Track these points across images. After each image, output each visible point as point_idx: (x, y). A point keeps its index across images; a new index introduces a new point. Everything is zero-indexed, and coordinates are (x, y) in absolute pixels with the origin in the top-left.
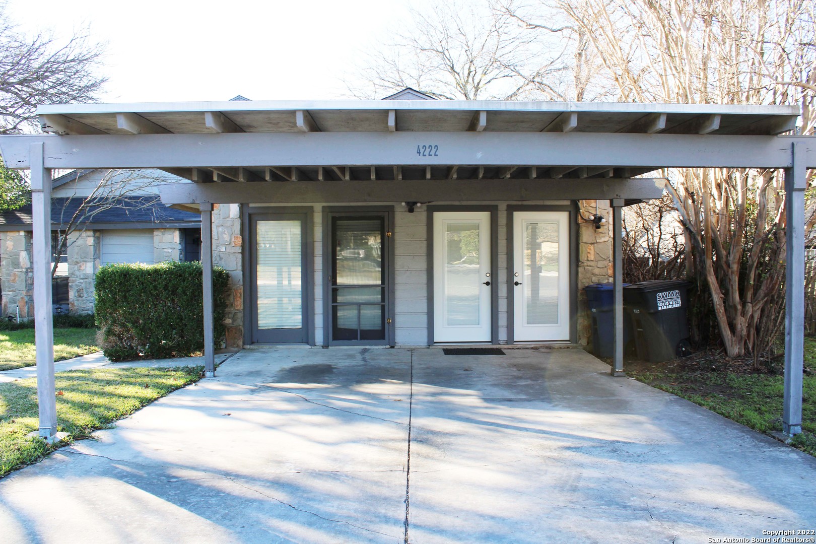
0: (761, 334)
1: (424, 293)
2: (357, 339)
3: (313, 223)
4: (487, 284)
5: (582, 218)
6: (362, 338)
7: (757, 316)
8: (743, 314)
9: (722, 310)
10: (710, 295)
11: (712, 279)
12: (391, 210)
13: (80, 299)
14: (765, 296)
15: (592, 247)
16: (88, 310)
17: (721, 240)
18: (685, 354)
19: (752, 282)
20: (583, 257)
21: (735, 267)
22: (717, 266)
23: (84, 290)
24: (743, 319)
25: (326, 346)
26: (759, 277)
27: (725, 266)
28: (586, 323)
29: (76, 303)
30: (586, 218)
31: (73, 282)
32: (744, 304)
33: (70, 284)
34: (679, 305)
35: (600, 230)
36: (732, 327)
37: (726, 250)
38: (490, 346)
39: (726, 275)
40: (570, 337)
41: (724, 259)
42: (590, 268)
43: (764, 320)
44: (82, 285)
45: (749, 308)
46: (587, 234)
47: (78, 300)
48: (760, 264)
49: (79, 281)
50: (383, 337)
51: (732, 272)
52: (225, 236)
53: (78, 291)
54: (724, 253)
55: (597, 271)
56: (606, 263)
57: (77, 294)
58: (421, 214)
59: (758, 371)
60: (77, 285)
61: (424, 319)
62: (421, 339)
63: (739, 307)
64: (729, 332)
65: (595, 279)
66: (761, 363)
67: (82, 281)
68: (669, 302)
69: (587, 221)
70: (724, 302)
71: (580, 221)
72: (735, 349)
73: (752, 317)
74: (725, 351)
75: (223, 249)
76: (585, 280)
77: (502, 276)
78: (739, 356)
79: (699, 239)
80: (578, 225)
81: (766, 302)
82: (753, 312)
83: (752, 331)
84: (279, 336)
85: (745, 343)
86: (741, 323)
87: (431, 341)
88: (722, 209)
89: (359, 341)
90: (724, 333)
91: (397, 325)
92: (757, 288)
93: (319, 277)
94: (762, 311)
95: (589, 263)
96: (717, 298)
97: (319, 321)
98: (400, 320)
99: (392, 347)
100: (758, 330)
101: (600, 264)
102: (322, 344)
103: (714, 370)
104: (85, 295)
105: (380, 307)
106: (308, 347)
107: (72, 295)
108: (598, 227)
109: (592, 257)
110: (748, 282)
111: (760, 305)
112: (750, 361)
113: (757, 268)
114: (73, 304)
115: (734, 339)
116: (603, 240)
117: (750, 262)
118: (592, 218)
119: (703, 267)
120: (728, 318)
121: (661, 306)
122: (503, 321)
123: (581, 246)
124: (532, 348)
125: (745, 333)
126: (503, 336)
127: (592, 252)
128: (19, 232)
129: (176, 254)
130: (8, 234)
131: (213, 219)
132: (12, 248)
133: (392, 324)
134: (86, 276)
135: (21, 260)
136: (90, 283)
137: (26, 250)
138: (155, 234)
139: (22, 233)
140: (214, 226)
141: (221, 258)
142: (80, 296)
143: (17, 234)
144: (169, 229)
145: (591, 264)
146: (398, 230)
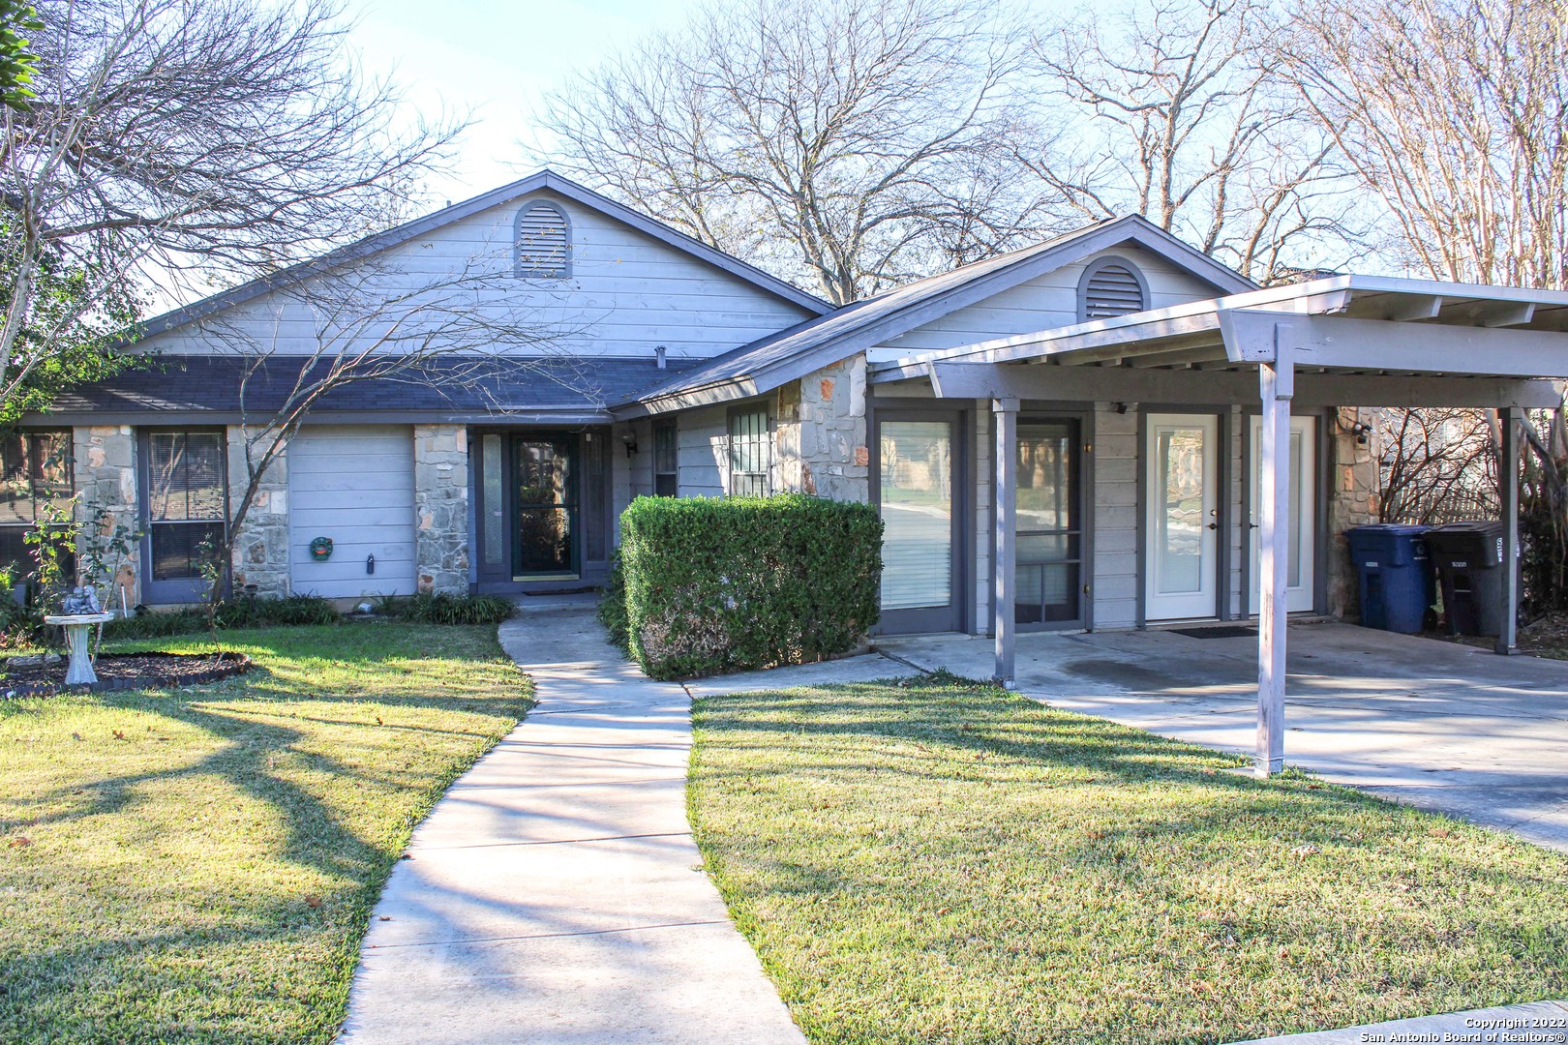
1: (1133, 544)
2: (1040, 620)
3: (974, 428)
4: (1212, 527)
5: (1340, 426)
6: (1049, 618)
12: (1088, 407)
13: (257, 565)
15: (1350, 470)
16: (275, 588)
18: (1525, 623)
20: (1339, 486)
23: (266, 549)
25: (992, 634)
28: (1341, 584)
29: (247, 575)
30: (1345, 426)
31: (242, 531)
33: (235, 536)
35: (1362, 446)
38: (1217, 623)
40: (1315, 605)
42: (1348, 502)
44: (262, 538)
46: (1344, 451)
47: (252, 569)
49: (253, 530)
50: (1076, 616)
52: (841, 448)
53: (252, 550)
55: (1356, 506)
56: (1366, 494)
57: (249, 557)
58: (1131, 418)
60: (250, 539)
61: (1133, 586)
62: (1128, 619)
65: (1354, 519)
67: (261, 529)
69: (1344, 431)
71: (1337, 431)
75: (839, 471)
76: (1341, 522)
77: (1235, 517)
80: (1331, 437)
84: (919, 620)
87: (1141, 623)
89: (1044, 624)
91: (1096, 595)
93: (982, 519)
95: (1348, 495)
97: (982, 592)
98: (1101, 588)
99: (1089, 631)
101: (1361, 496)
102: (985, 631)
104: (270, 559)
105: (1068, 566)
106: (967, 637)
107: (239, 558)
108: (1360, 441)
109: (1350, 486)
114: (242, 577)
116: (1364, 459)
122: (1234, 584)
123: (1339, 471)
126: (1235, 607)
127: (1351, 478)
128: (118, 426)
129: (461, 474)
130: (96, 432)
131: (820, 417)
132: (101, 460)
133: (1090, 595)
134: (271, 520)
135: (123, 486)
136: (279, 533)
137: (133, 466)
138: (418, 433)
139: (126, 431)
140: (822, 429)
141: (835, 488)
142: (257, 561)
143: (113, 432)
144: (448, 424)
145: (1350, 495)
146: (1098, 441)
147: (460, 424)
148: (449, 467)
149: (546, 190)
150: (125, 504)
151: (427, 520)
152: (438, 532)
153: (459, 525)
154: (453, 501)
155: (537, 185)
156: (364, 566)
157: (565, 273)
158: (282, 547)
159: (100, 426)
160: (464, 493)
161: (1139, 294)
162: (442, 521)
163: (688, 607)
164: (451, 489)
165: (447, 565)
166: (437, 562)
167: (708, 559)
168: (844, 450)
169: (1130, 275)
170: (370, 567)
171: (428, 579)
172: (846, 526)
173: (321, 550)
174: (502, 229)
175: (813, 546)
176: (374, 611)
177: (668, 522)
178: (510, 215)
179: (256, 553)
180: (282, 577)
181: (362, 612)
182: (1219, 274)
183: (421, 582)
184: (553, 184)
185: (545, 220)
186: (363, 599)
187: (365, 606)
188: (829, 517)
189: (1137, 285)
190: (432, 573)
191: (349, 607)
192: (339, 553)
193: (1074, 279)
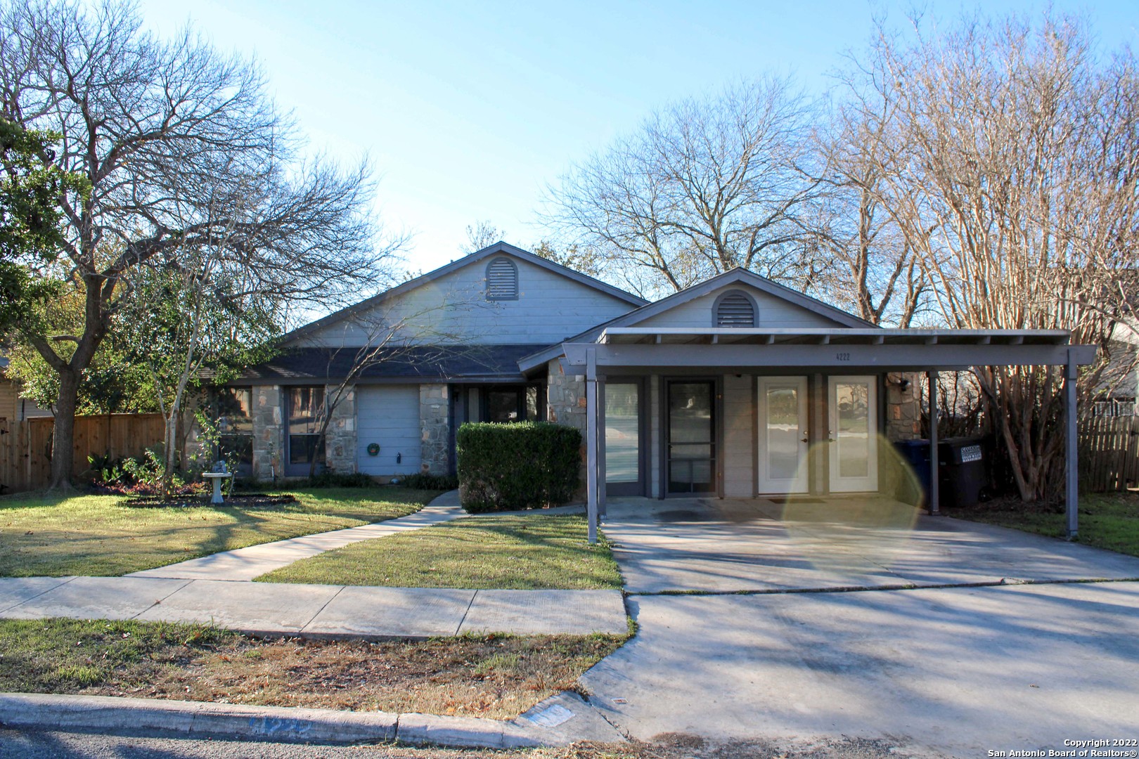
0: (1050, 481)
1: (750, 450)
2: (690, 492)
3: (650, 386)
4: (805, 441)
5: (889, 382)
6: (694, 491)
7: (1047, 466)
8: (1035, 465)
9: (1017, 462)
10: (1006, 448)
11: (1008, 437)
13: (338, 457)
14: (1054, 449)
15: (898, 408)
16: (347, 469)
17: (1014, 402)
18: (987, 500)
19: (1042, 438)
20: (890, 417)
21: (1028, 426)
22: (1012, 423)
23: (343, 450)
24: (1035, 469)
25: (662, 497)
26: (1047, 435)
27: (1018, 425)
29: (334, 462)
30: (893, 381)
31: (331, 439)
32: (1035, 456)
33: (327, 442)
34: (980, 458)
35: (905, 392)
36: (1026, 476)
37: (1018, 410)
38: (808, 496)
39: (1019, 432)
40: (879, 488)
41: (1017, 419)
42: (897, 426)
43: (1052, 470)
44: (341, 443)
45: (1040, 459)
46: (893, 396)
47: (336, 459)
48: (1048, 422)
49: (337, 439)
50: (713, 490)
51: (1025, 430)
53: (336, 449)
54: (1017, 413)
55: (902, 429)
56: (910, 421)
57: (335, 453)
58: (747, 380)
59: (1049, 511)
60: (335, 443)
61: (750, 473)
62: (747, 492)
63: (1031, 459)
64: (1023, 481)
65: (901, 436)
66: (1051, 505)
67: (341, 439)
68: (971, 456)
69: (894, 384)
70: (1019, 456)
71: (887, 384)
72: (1028, 495)
73: (1043, 467)
74: (1020, 496)
75: (569, 410)
76: (892, 437)
77: (819, 435)
78: (1032, 501)
79: (997, 402)
80: (885, 389)
81: (1053, 455)
82: (1043, 462)
83: (1043, 479)
85: (1037, 490)
86: (1033, 472)
87: (756, 493)
88: (1014, 375)
89: (692, 494)
90: (1019, 482)
91: (726, 479)
92: (1046, 444)
93: (655, 435)
94: (1051, 462)
95: (896, 422)
96: (1012, 452)
97: (655, 475)
98: (729, 474)
99: (722, 498)
100: (1047, 478)
101: (905, 423)
102: (657, 496)
103: (1012, 510)
104: (344, 454)
105: (709, 462)
106: (646, 499)
107: (329, 453)
108: (904, 390)
109: (898, 417)
110: (1039, 437)
111: (1049, 456)
112: (1042, 504)
113: (1046, 426)
114: (331, 463)
115: (1028, 486)
116: (908, 401)
117: (1040, 422)
118: (899, 381)
119: (1001, 425)
120: (1022, 469)
121: (965, 459)
122: (819, 474)
123: (889, 407)
124: (846, 499)
125: (1036, 480)
126: (819, 487)
127: (899, 412)
128: (273, 386)
129: (445, 411)
130: (262, 388)
131: (559, 382)
132: (265, 403)
133: (722, 478)
134: (346, 434)
135: (275, 416)
136: (349, 441)
137: (280, 405)
138: (422, 388)
139: (276, 388)
140: (561, 389)
141: (567, 419)
142: (338, 455)
143: (271, 389)
144: (437, 384)
145: (898, 422)
146: (726, 392)
147: (444, 384)
148: (438, 407)
149: (501, 252)
150: (275, 424)
151: (426, 435)
152: (431, 441)
153: (443, 438)
154: (440, 425)
155: (495, 250)
156: (396, 460)
157: (515, 298)
158: (351, 448)
159: (265, 385)
160: (446, 421)
161: (752, 309)
162: (434, 436)
163: (478, 476)
164: (439, 419)
165: (436, 459)
166: (431, 457)
167: (488, 454)
168: (572, 399)
169: (746, 299)
170: (399, 459)
171: (426, 467)
172: (560, 438)
173: (374, 450)
174: (479, 275)
175: (541, 448)
176: (399, 483)
177: (468, 435)
178: (483, 267)
179: (338, 451)
180: (351, 463)
181: (392, 483)
182: (795, 297)
183: (423, 468)
184: (504, 249)
185: (502, 268)
186: (395, 477)
187: (394, 480)
188: (550, 433)
189: (750, 305)
190: (429, 463)
191: (388, 481)
192: (383, 452)
193: (710, 303)
